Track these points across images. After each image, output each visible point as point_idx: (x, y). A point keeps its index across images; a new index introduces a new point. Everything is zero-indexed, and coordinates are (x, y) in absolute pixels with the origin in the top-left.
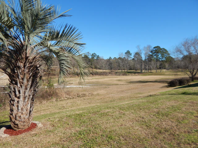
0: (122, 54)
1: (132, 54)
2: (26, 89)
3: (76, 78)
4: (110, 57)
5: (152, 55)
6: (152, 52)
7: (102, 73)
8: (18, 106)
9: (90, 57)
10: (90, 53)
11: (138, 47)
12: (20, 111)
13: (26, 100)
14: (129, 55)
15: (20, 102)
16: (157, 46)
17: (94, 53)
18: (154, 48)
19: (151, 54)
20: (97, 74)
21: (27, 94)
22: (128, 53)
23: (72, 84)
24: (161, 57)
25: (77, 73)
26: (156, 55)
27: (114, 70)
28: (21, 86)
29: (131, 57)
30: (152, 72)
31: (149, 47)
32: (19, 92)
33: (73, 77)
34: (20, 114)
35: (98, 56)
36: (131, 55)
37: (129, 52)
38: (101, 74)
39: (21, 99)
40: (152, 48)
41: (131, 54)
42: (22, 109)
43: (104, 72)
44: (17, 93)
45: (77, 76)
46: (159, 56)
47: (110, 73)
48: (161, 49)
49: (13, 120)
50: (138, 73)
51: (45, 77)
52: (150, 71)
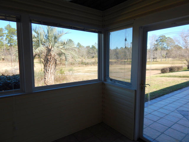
2: (51, 69)
3: (84, 67)
4: (117, 47)
5: (157, 45)
6: (157, 41)
8: (48, 77)
12: (49, 79)
13: (51, 74)
15: (49, 75)
16: (162, 36)
18: (159, 37)
19: (156, 43)
21: (51, 72)
23: (80, 72)
24: (166, 46)
25: (85, 63)
26: (161, 44)
27: (120, 59)
28: (49, 68)
30: (157, 61)
32: (48, 71)
33: (81, 67)
34: (49, 81)
39: (49, 73)
40: (157, 38)
42: (50, 78)
44: (47, 71)
45: (85, 66)
46: (165, 45)
48: (166, 38)
49: (46, 83)
52: (155, 60)
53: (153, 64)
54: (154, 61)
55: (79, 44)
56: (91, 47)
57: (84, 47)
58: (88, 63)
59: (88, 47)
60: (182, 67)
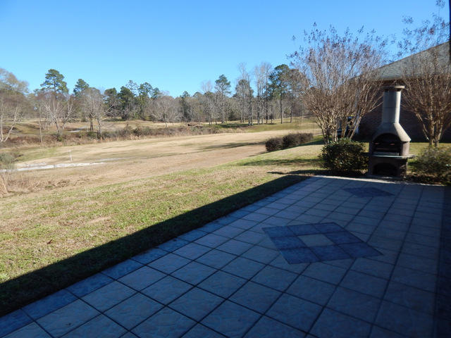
0: (209, 83)
1: (231, 84)
3: (93, 145)
4: (186, 93)
5: (273, 86)
6: (271, 77)
7: (160, 129)
9: (137, 93)
10: (135, 84)
11: (242, 67)
14: (225, 86)
16: (283, 65)
17: (146, 83)
18: (276, 68)
19: (270, 82)
20: (149, 133)
22: (222, 81)
24: (291, 90)
25: (98, 133)
27: (195, 121)
29: (229, 91)
30: (273, 124)
31: (266, 66)
35: (157, 89)
36: (230, 86)
37: (225, 78)
38: (159, 134)
40: (271, 70)
41: (228, 84)
43: (167, 129)
45: (95, 140)
46: (288, 87)
47: (180, 129)
48: (291, 72)
50: (245, 126)
51: (9, 146)
52: (269, 121)
53: (265, 130)
54: (266, 123)
55: (81, 84)
56: (119, 91)
57: (98, 91)
58: (108, 133)
59: (111, 92)
60: (310, 135)
